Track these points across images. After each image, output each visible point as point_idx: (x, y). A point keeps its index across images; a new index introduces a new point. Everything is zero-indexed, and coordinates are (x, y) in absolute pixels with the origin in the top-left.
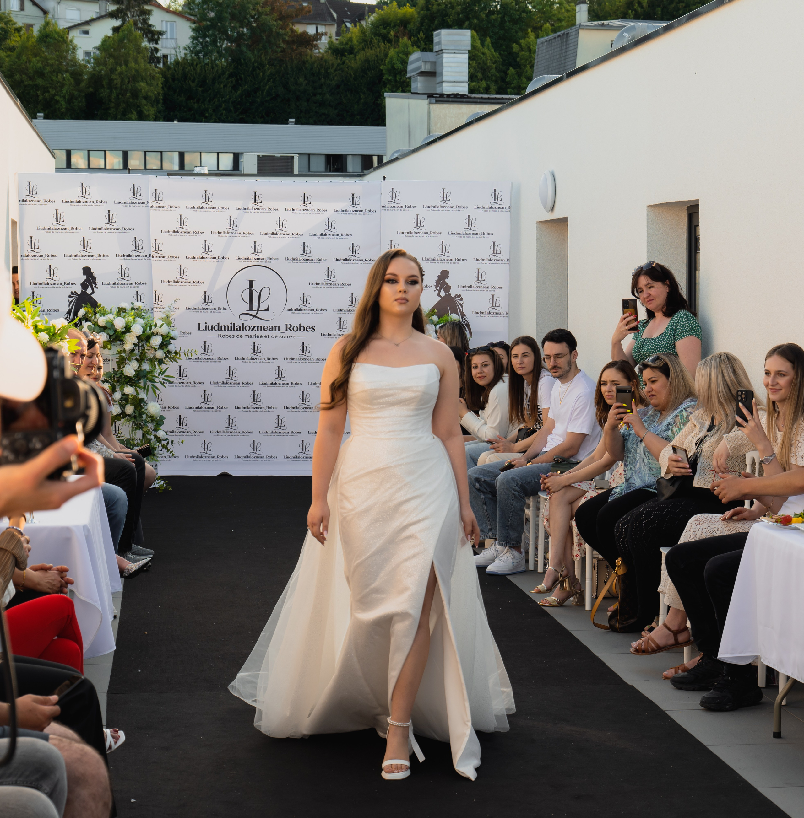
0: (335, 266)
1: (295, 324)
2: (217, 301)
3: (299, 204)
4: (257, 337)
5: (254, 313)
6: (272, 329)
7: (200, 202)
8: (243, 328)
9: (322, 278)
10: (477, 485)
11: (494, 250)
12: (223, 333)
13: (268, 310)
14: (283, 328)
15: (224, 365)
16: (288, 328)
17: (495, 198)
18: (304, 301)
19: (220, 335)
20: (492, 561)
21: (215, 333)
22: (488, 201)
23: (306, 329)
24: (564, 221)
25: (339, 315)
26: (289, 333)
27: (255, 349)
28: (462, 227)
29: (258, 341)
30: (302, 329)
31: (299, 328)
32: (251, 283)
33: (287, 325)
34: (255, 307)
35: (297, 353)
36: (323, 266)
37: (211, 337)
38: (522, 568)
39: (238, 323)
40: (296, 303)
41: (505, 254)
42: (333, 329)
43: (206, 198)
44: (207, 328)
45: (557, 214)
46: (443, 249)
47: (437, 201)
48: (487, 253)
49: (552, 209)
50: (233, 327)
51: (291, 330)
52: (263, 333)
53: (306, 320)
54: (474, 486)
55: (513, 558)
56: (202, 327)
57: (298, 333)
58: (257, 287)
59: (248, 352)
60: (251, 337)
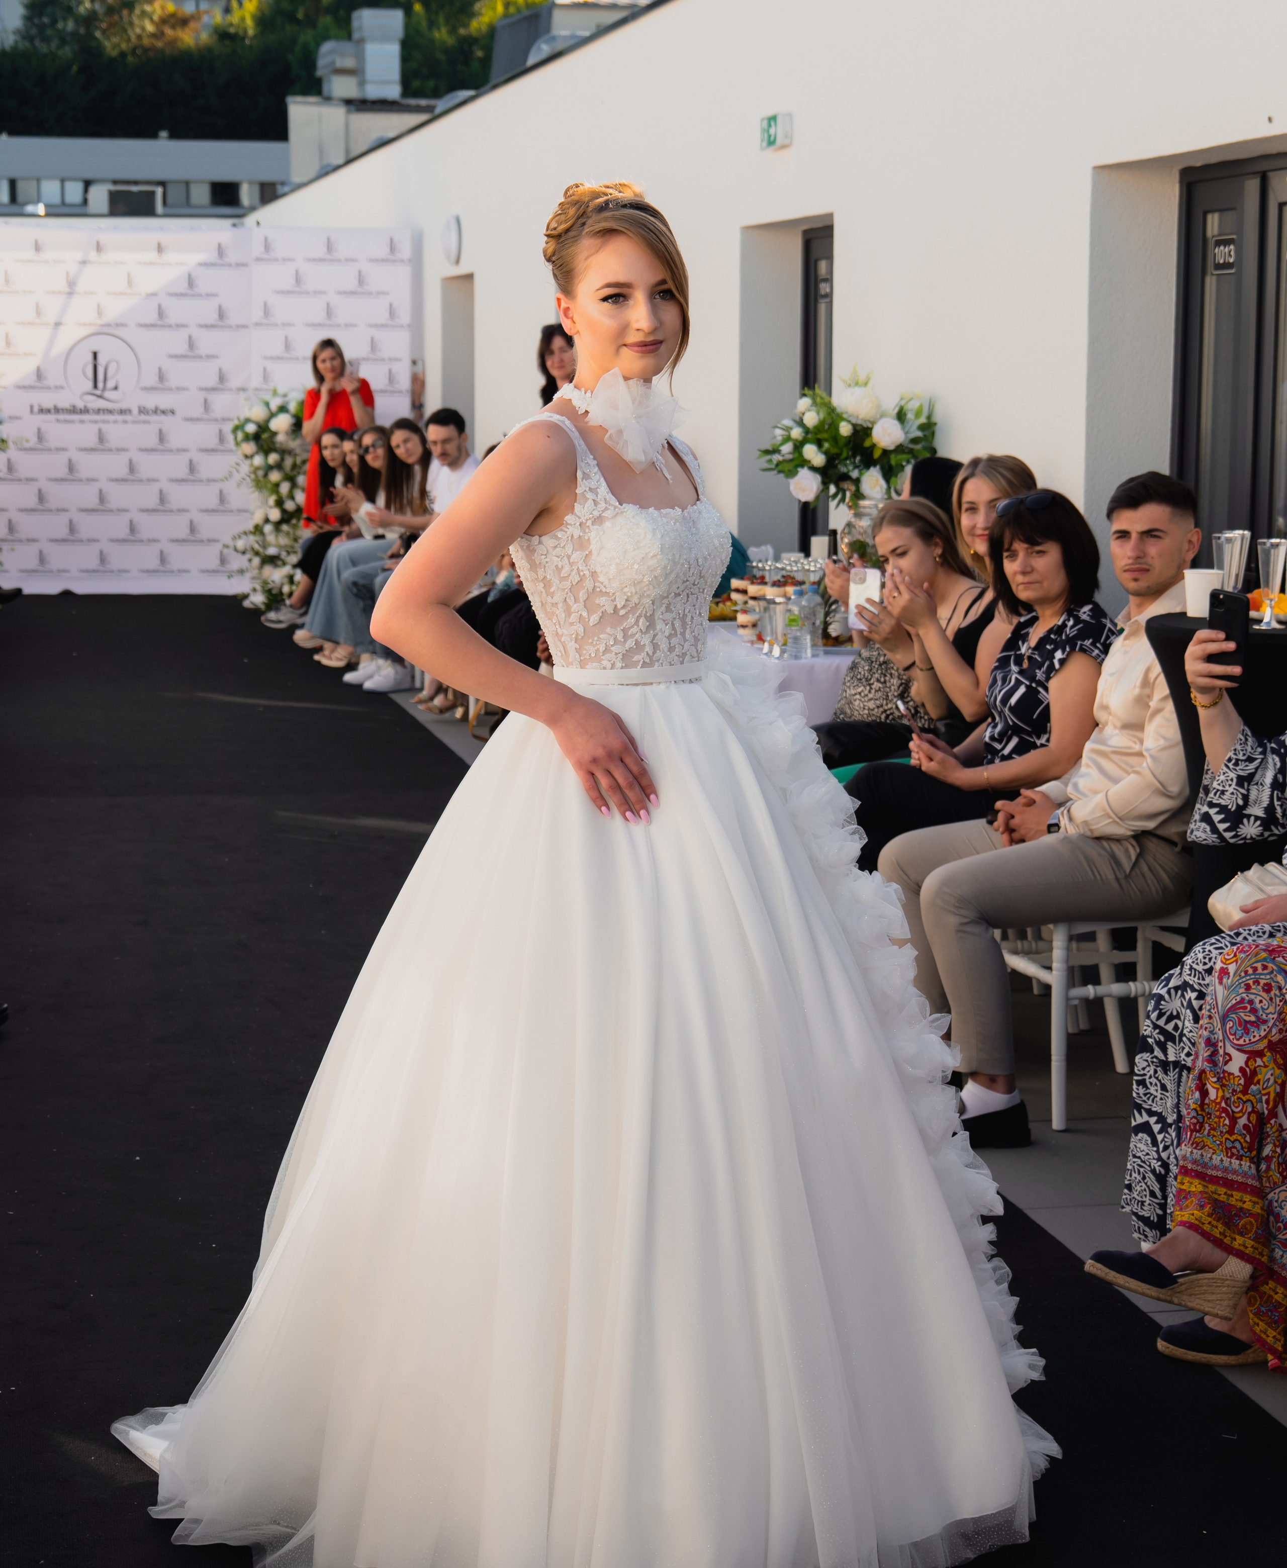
0: (199, 334)
1: (150, 404)
2: (54, 377)
3: (153, 256)
4: (104, 422)
5: (98, 392)
6: (122, 412)
7: (30, 254)
8: (85, 411)
9: (183, 348)
10: (355, 590)
11: (392, 314)
12: (62, 417)
13: (116, 388)
14: (135, 411)
15: (63, 457)
16: (142, 411)
17: (392, 248)
18: (161, 377)
19: (58, 420)
20: (370, 677)
21: (52, 417)
22: (383, 251)
23: (164, 412)
24: (469, 277)
25: (204, 394)
26: (143, 417)
27: (101, 438)
28: (351, 283)
29: (105, 428)
30: (159, 412)
31: (156, 411)
32: (95, 355)
33: (139, 408)
34: (100, 385)
35: (153, 441)
36: (183, 335)
37: (48, 423)
38: (407, 685)
39: (80, 405)
40: (151, 379)
41: (405, 317)
42: (198, 411)
43: (37, 248)
44: (42, 411)
45: (462, 270)
46: (329, 312)
47: (320, 251)
48: (382, 316)
49: (458, 261)
50: (73, 410)
51: (144, 414)
52: (110, 418)
53: (163, 400)
54: (351, 591)
55: (396, 673)
56: (36, 409)
57: (154, 418)
58: (102, 360)
59: (92, 441)
60: (96, 422)
